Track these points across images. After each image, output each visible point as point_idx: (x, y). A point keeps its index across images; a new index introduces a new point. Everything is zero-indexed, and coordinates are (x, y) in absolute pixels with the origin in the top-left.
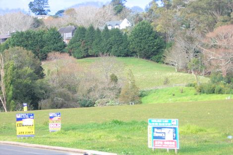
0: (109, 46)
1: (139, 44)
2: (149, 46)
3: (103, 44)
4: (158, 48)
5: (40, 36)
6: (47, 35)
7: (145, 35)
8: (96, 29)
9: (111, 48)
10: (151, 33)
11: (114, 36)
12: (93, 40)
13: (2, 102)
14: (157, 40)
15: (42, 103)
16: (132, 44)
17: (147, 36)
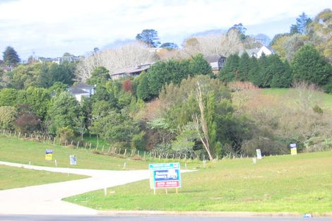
0: (268, 75)
1: (305, 72)
2: (317, 74)
3: (261, 73)
4: (328, 77)
5: (185, 67)
6: (193, 65)
7: (311, 61)
8: (251, 56)
9: (271, 78)
10: (317, 59)
11: (273, 64)
12: (248, 69)
13: (204, 145)
14: (325, 67)
15: (246, 145)
16: (296, 72)
17: (314, 62)
